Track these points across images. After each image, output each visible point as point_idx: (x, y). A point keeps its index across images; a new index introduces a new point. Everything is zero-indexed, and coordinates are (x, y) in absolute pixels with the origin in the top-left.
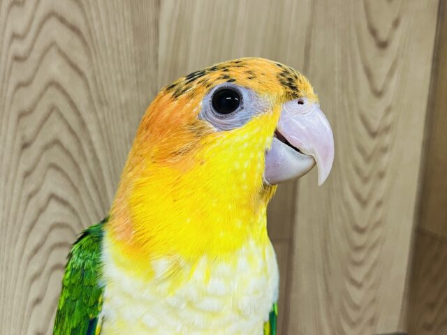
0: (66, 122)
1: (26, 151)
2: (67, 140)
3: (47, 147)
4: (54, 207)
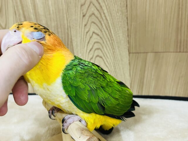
0: (95, 7)
1: (84, 18)
2: (96, 13)
3: (90, 16)
4: (95, 36)
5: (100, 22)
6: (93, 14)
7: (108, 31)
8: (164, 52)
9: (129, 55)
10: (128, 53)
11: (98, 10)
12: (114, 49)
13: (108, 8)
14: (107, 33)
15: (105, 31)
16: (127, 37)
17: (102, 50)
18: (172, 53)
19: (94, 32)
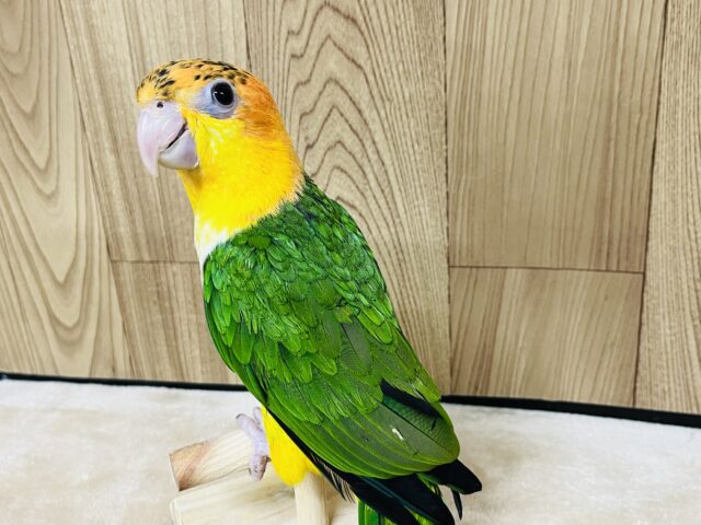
0: (347, 121)
1: (310, 153)
3: (329, 149)
5: (361, 167)
6: (340, 142)
7: (385, 197)
9: (450, 273)
10: (445, 266)
11: (354, 132)
13: (386, 126)
15: (374, 197)
16: (445, 218)
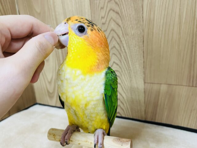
4: (115, 65)
5: (120, 54)
6: (114, 47)
7: (126, 62)
8: (176, 85)
9: (144, 85)
10: (143, 82)
11: (118, 44)
12: (131, 78)
14: (126, 63)
15: (123, 62)
16: (143, 69)
17: (121, 78)
18: (185, 87)
19: (114, 62)
